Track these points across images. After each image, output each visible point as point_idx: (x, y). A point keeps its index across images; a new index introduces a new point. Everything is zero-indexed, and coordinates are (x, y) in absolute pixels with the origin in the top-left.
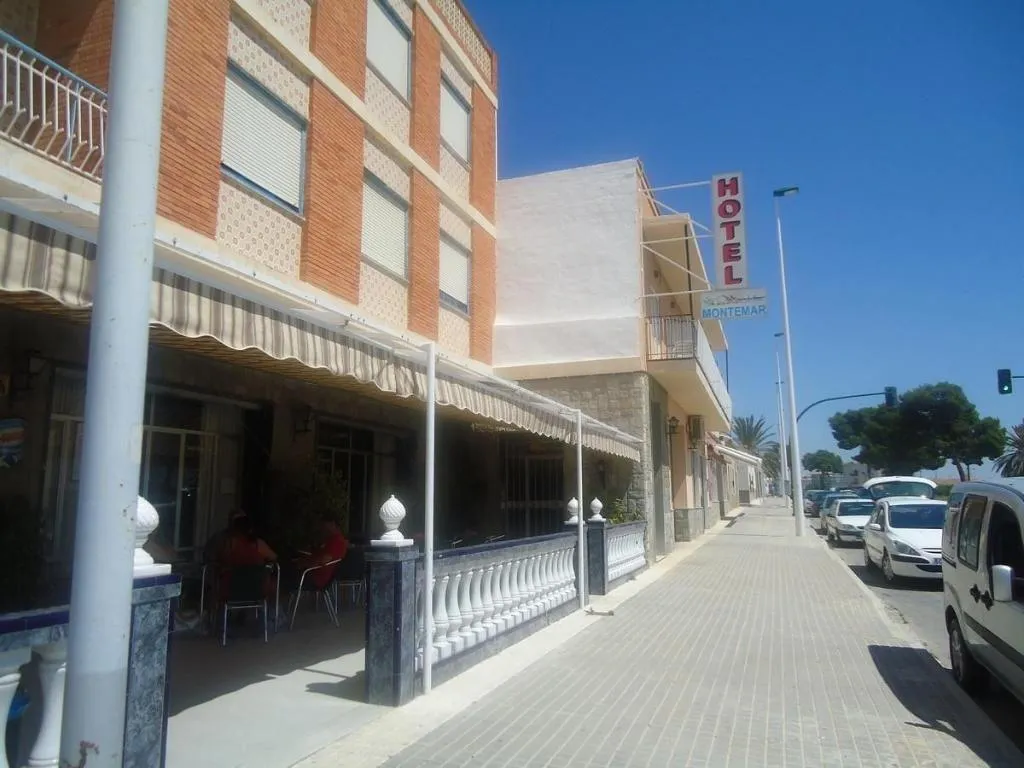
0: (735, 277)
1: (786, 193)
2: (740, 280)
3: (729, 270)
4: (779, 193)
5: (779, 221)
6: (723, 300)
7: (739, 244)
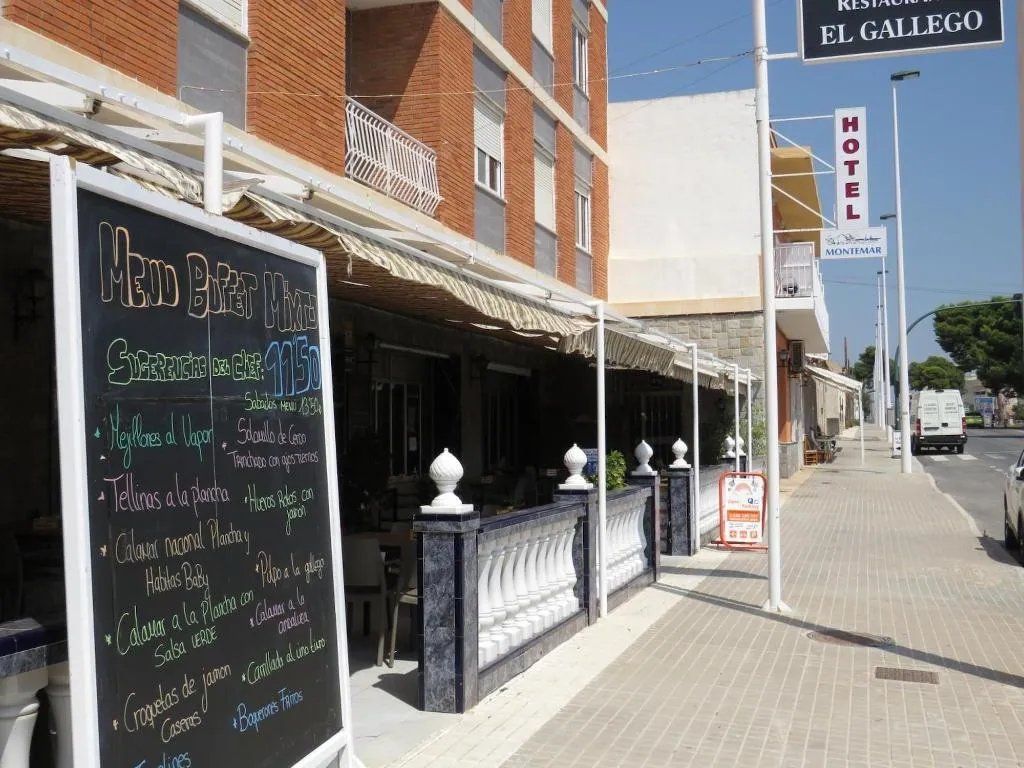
0: (854, 213)
1: (905, 78)
2: (857, 217)
3: (850, 208)
4: (898, 77)
5: (894, 90)
6: (843, 239)
7: (857, 184)
